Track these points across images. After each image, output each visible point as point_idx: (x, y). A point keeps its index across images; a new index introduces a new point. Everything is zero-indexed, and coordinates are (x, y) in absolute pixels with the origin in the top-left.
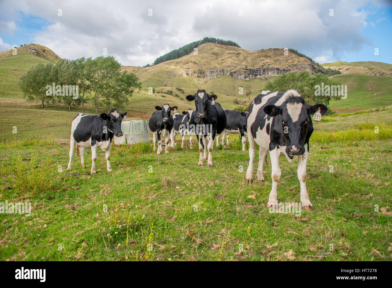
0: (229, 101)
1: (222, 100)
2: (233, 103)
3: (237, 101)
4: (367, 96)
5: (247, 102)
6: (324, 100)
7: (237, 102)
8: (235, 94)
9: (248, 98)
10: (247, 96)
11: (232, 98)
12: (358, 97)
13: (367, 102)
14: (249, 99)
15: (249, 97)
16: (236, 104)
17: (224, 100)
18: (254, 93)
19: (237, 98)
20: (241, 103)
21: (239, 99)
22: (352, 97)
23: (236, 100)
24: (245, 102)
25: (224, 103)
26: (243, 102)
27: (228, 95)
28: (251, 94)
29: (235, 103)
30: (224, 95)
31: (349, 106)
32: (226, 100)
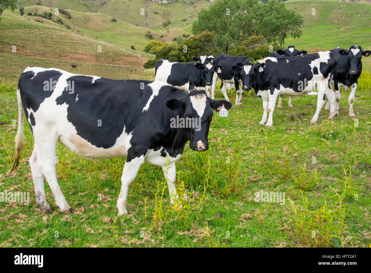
0: (139, 34)
1: (128, 31)
2: (144, 37)
3: (151, 34)
4: (331, 31)
5: (165, 36)
6: (278, 37)
7: (151, 36)
8: (146, 24)
9: (166, 31)
10: (165, 27)
11: (144, 30)
12: (318, 32)
13: (331, 40)
14: (168, 32)
15: (168, 29)
16: (149, 39)
17: (132, 31)
18: (174, 23)
19: (150, 30)
20: (156, 37)
21: (153, 32)
22: (311, 33)
23: (149, 32)
24: (162, 37)
25: (132, 36)
26: (160, 36)
27: (137, 25)
28: (170, 25)
29: (147, 37)
30: (132, 25)
31: (306, 46)
32: (135, 32)
